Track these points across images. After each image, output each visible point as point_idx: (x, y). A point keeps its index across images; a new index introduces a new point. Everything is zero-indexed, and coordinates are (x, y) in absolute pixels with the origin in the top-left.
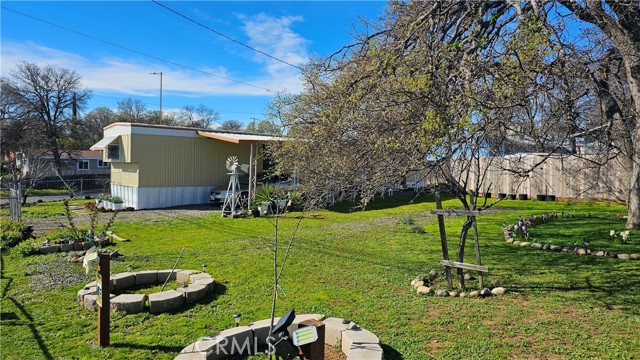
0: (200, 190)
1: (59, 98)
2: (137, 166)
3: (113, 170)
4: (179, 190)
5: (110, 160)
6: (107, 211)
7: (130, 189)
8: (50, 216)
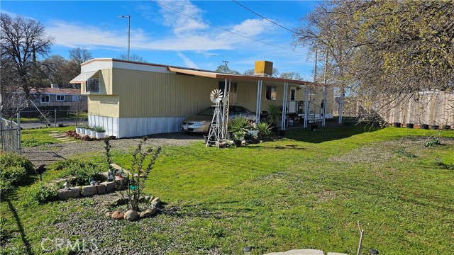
0: (170, 120)
1: (27, 44)
2: (118, 98)
3: (90, 102)
4: (153, 120)
5: (89, 93)
6: (92, 140)
7: (110, 119)
8: (40, 144)
